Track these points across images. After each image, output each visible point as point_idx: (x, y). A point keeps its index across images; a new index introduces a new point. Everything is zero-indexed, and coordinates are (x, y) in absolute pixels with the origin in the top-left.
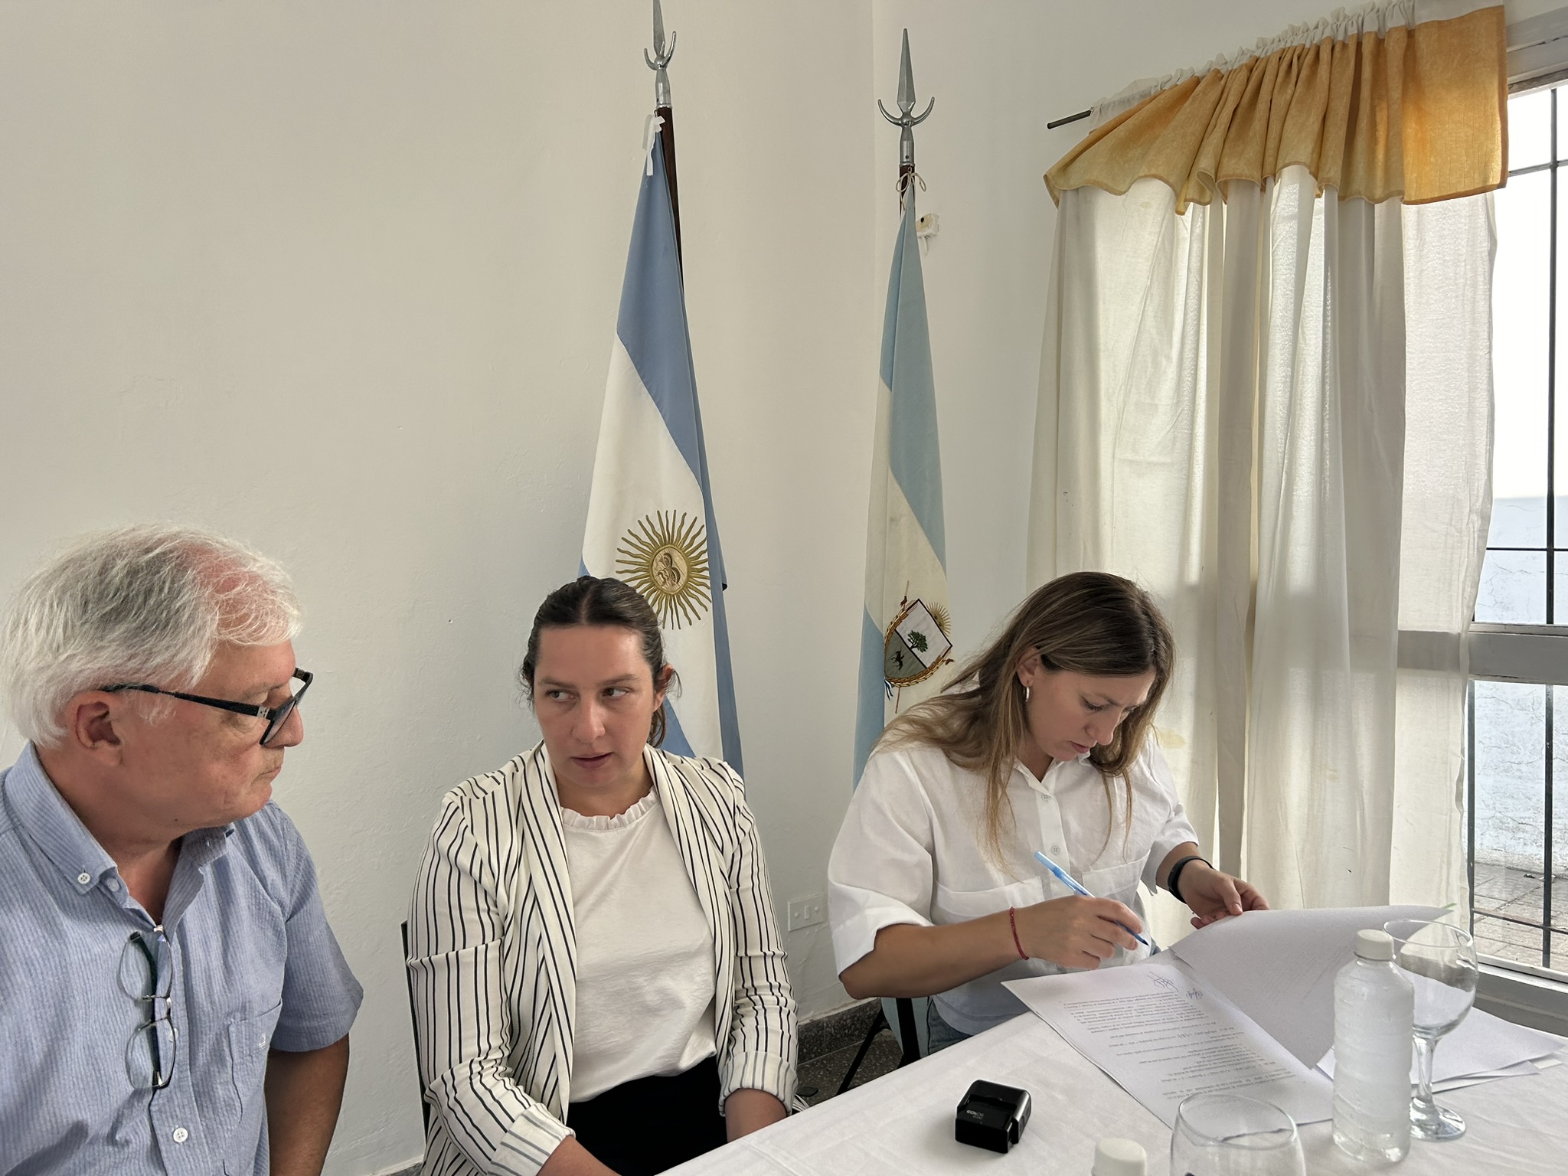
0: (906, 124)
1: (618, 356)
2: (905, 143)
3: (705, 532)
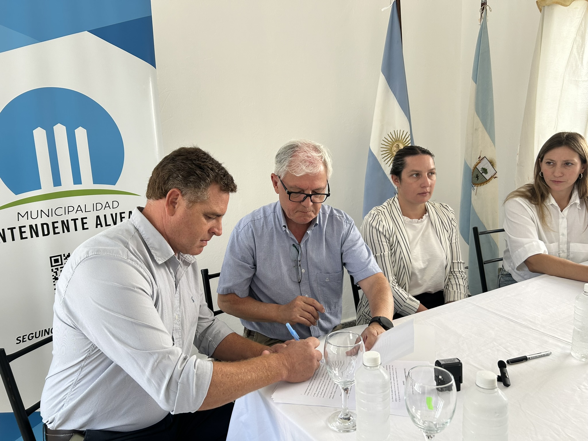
3: (410, 137)
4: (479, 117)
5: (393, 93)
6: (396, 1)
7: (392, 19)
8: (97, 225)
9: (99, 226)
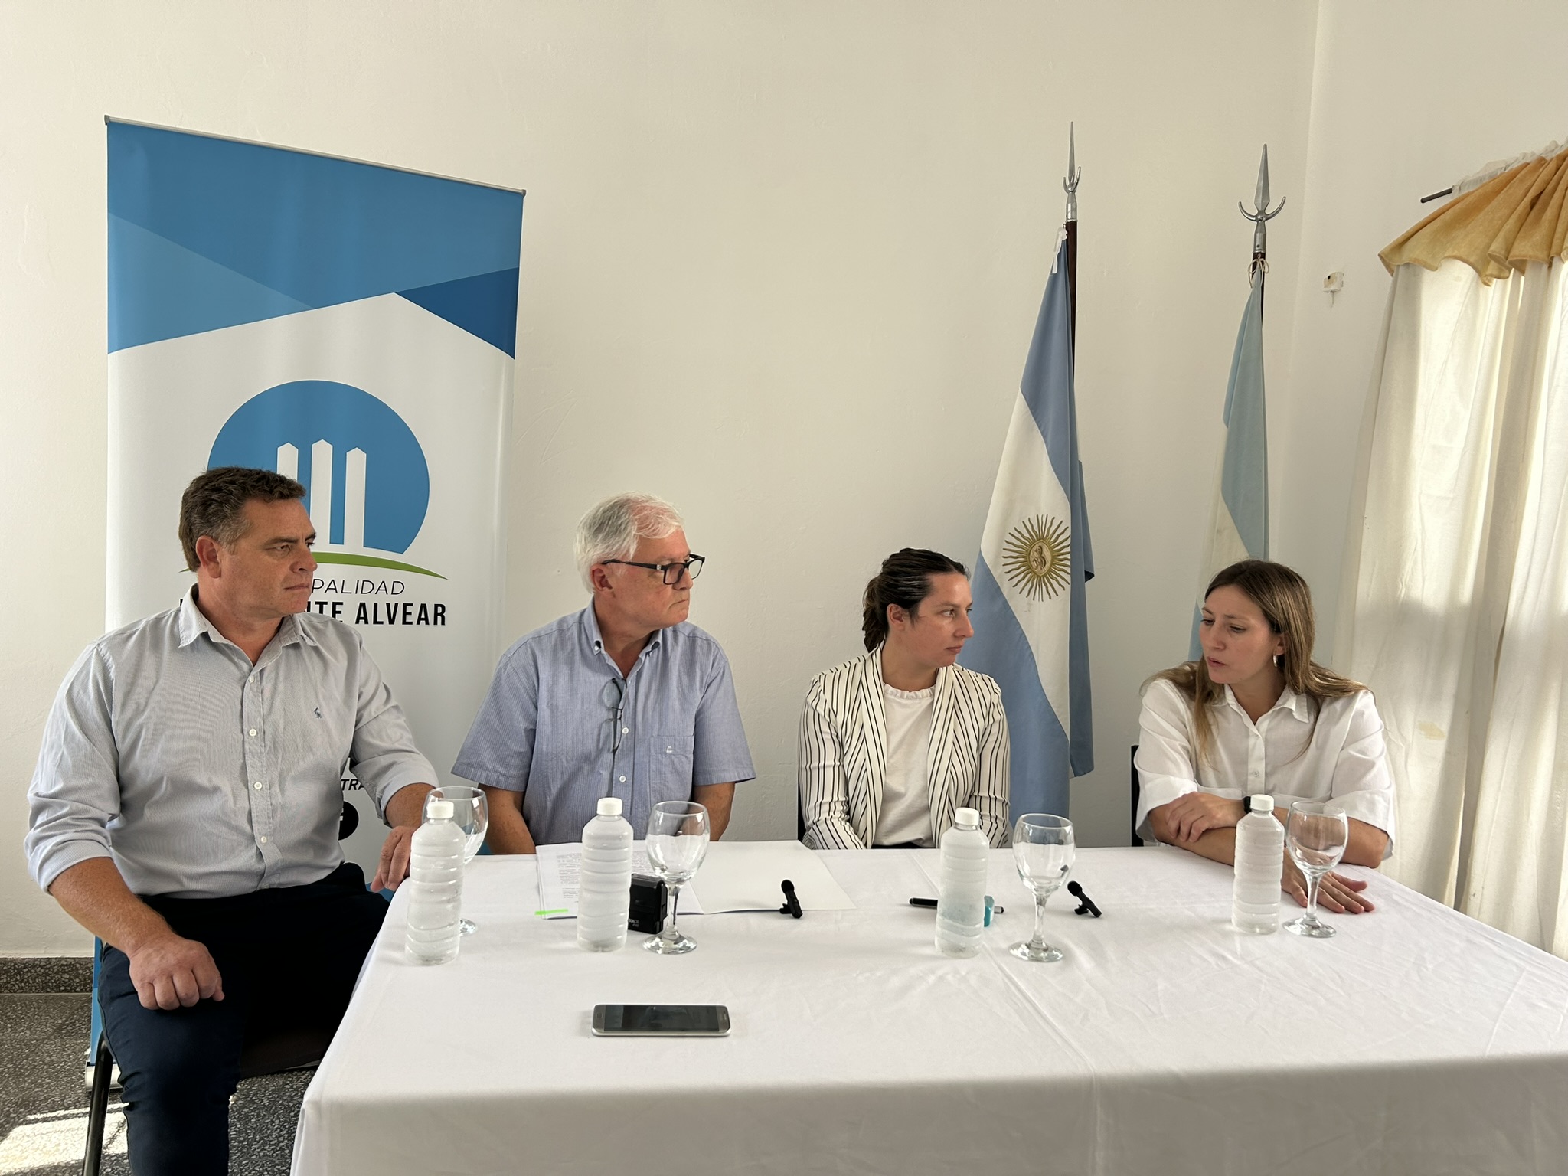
0: (1260, 220)
1: (1020, 403)
2: (1258, 234)
3: (1069, 532)
4: (1226, 503)
5: (1042, 433)
6: (1067, 240)
7: (1054, 278)
8: (359, 618)
9: (362, 622)
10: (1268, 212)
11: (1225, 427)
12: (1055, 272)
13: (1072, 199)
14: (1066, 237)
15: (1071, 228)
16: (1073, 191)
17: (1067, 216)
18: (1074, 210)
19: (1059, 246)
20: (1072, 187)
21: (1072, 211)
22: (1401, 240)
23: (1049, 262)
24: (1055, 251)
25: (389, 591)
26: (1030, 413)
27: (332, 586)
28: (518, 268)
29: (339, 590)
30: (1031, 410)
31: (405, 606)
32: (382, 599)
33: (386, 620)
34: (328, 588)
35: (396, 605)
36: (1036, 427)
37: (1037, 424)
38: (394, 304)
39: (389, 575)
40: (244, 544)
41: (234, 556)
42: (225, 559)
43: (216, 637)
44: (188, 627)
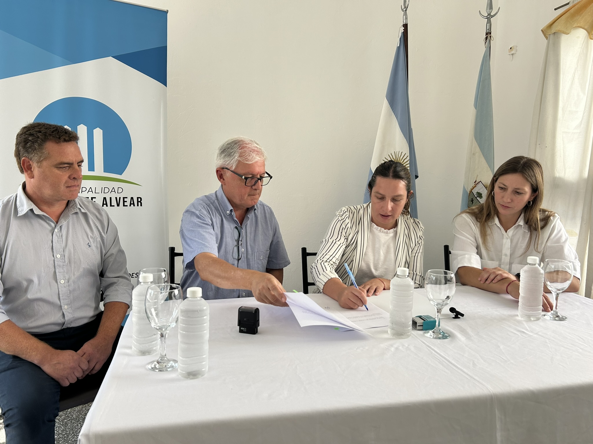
0: (489, 18)
1: (385, 103)
2: (488, 24)
3: (408, 158)
4: (477, 142)
5: (396, 116)
6: (404, 32)
7: (399, 48)
8: (103, 204)
9: (105, 206)
10: (492, 14)
11: (475, 109)
12: (398, 46)
13: (405, 14)
14: (403, 31)
15: (405, 26)
16: (406, 10)
17: (403, 22)
18: (406, 18)
19: (400, 35)
20: (405, 9)
21: (405, 19)
22: (551, 23)
23: (396, 42)
24: (398, 37)
25: (116, 192)
26: (390, 108)
27: (90, 190)
28: (167, 46)
29: (94, 192)
30: (390, 106)
31: (124, 198)
32: (114, 196)
33: (116, 205)
34: (89, 191)
35: (120, 198)
36: (393, 113)
37: (393, 112)
38: (111, 61)
39: (116, 185)
40: (45, 163)
41: (40, 169)
42: (36, 171)
43: (37, 211)
44: (22, 205)
